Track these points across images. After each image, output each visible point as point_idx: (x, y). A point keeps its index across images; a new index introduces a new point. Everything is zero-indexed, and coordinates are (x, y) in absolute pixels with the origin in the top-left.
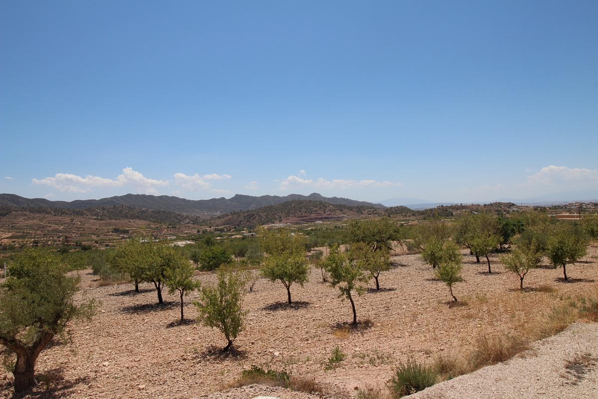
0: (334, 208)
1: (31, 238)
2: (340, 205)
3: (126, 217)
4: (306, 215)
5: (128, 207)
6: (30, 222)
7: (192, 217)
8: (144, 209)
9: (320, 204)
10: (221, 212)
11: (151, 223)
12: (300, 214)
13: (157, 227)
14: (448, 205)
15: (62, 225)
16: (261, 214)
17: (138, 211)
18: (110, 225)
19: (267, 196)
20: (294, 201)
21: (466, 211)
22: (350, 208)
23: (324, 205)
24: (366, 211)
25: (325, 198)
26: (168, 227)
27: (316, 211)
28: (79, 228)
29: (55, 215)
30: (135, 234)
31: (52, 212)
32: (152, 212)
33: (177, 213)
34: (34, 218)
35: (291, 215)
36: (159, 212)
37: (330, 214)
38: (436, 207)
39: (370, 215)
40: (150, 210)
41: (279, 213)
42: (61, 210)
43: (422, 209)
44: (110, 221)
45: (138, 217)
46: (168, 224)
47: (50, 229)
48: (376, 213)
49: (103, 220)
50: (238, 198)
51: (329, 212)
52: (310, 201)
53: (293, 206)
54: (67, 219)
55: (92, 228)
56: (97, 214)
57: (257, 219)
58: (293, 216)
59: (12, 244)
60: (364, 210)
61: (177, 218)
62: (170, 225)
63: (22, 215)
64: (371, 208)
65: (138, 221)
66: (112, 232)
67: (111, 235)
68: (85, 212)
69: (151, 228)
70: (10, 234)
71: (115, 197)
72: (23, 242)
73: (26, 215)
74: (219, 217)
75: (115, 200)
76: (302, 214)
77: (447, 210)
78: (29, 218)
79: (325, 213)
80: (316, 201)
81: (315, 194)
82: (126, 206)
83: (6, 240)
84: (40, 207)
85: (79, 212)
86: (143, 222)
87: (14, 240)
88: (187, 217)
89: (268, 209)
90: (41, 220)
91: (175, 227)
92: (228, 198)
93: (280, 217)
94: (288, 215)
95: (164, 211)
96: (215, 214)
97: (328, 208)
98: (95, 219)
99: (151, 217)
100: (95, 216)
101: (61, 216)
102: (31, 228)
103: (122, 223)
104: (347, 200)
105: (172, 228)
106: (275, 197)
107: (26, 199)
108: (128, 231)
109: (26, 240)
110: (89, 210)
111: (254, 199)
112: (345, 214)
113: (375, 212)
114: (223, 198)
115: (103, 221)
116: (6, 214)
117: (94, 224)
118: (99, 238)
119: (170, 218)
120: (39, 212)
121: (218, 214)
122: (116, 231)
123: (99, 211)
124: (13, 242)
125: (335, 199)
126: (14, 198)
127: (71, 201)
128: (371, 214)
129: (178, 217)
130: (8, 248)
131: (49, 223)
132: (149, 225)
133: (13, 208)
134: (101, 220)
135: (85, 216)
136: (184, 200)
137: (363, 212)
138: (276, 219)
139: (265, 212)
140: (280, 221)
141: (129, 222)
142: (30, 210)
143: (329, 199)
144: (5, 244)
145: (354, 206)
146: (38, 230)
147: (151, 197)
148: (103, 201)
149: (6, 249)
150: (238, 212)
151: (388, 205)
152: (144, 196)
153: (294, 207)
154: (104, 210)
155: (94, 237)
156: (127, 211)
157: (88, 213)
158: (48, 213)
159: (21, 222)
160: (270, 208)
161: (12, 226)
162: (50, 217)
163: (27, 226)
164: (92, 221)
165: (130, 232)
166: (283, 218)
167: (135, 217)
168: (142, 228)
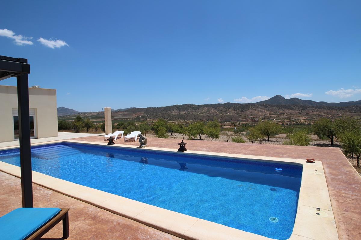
1: (313, 120)
6: (315, 113)
15: (331, 115)
28: (339, 116)
29: (328, 110)
31: (327, 108)
34: (317, 111)
42: (332, 107)
47: (324, 116)
49: (355, 113)
54: (334, 112)
56: (352, 110)
63: (312, 110)
68: (345, 108)
70: (305, 118)
72: (309, 122)
73: (313, 110)
78: (315, 111)
83: (303, 121)
84: (322, 106)
85: (341, 108)
87: (306, 121)
90: (320, 112)
98: (351, 112)
100: (351, 110)
101: (331, 110)
102: (315, 116)
107: (316, 102)
109: (311, 121)
110: (348, 107)
115: (355, 114)
116: (305, 109)
117: (349, 115)
120: (320, 108)
123: (354, 108)
126: (310, 102)
127: (339, 102)
130: (302, 124)
131: (324, 114)
133: (308, 107)
134: (354, 112)
135: (345, 110)
142: (316, 107)
146: (318, 117)
148: (359, 102)
154: (358, 107)
157: (347, 109)
158: (325, 109)
159: (311, 113)
161: (307, 115)
162: (325, 111)
163: (313, 115)
164: (349, 113)
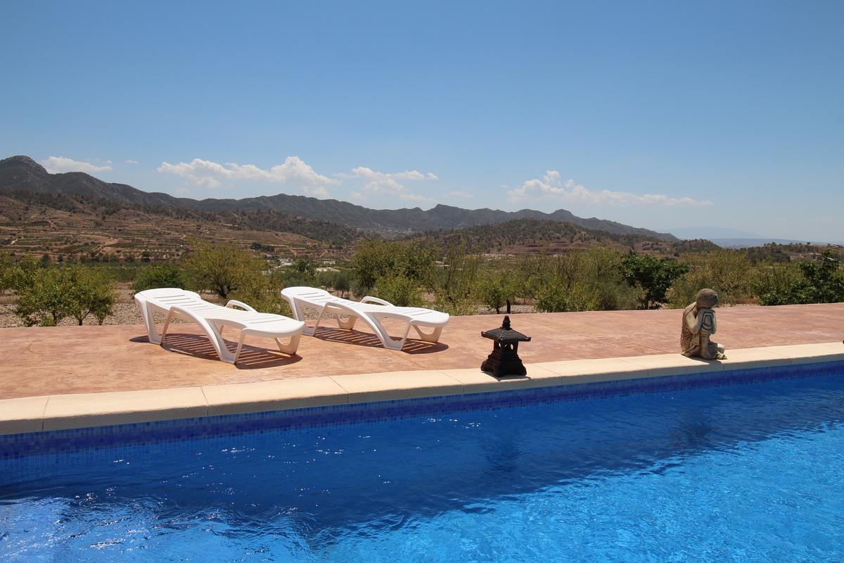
0: (587, 236)
1: (141, 248)
3: (274, 228)
4: (541, 243)
5: (277, 213)
6: (143, 226)
7: (369, 235)
8: (299, 218)
9: (566, 227)
10: (413, 229)
11: (307, 239)
12: (532, 241)
13: (315, 246)
14: (783, 244)
15: (185, 232)
16: (470, 236)
17: (291, 220)
18: (249, 237)
19: (486, 210)
20: (524, 221)
21: (814, 257)
22: (615, 238)
23: (572, 230)
24: (641, 244)
25: (578, 219)
26: (331, 247)
27: (558, 238)
28: (206, 238)
29: (178, 218)
31: (174, 214)
32: (311, 223)
33: (349, 227)
34: (149, 220)
35: (517, 243)
36: (321, 224)
37: (579, 245)
38: (761, 245)
40: (308, 220)
41: (499, 237)
42: (186, 211)
43: (738, 246)
44: (249, 232)
45: (290, 229)
46: (331, 241)
47: (168, 237)
49: (241, 229)
50: (441, 210)
51: (579, 242)
52: (551, 223)
53: (521, 228)
54: (192, 225)
55: (225, 240)
56: (233, 221)
58: (520, 244)
59: (116, 254)
60: (637, 241)
61: (346, 235)
62: (334, 244)
63: (134, 215)
65: (289, 235)
66: (252, 248)
68: (217, 216)
69: (307, 247)
70: (116, 241)
71: (262, 198)
72: (130, 253)
73: (138, 215)
74: (408, 238)
75: (261, 202)
76: (535, 242)
77: (779, 252)
78: (142, 219)
79: (572, 242)
80: (560, 223)
81: (561, 211)
82: (274, 212)
83: (109, 248)
84: (159, 205)
87: (119, 249)
88: (362, 233)
89: (484, 229)
90: (158, 224)
91: (341, 248)
92: (424, 209)
93: (500, 244)
94: (512, 242)
95: (328, 223)
96: (404, 232)
97: (578, 235)
98: (230, 228)
99: (309, 230)
100: (231, 222)
101: (185, 219)
102: (144, 233)
103: (265, 236)
104: (614, 225)
105: (336, 248)
106: (498, 212)
107: (142, 193)
108: (273, 249)
109: (135, 250)
110: (223, 214)
111: (465, 213)
113: (655, 246)
114: (417, 210)
115: (240, 232)
116: (114, 212)
117: (227, 235)
119: (336, 234)
120: (157, 212)
121: (409, 232)
122: (257, 246)
123: (236, 216)
124: (118, 252)
125: (594, 221)
126: (126, 190)
127: (202, 200)
128: (648, 249)
129: (349, 234)
130: (109, 259)
131: (168, 229)
132: (304, 242)
133: (123, 205)
134: (238, 229)
135: (217, 223)
136: (360, 208)
138: (493, 247)
139: (477, 235)
140: (499, 250)
141: (277, 235)
142: (145, 208)
143: (584, 221)
144: (107, 254)
145: (623, 233)
146: (152, 237)
147: (313, 200)
148: (246, 202)
149: (107, 261)
150: (436, 232)
151: (681, 237)
152: (302, 198)
153: (524, 230)
156: (275, 219)
157: (222, 219)
158: (168, 215)
159: (132, 224)
160: (486, 228)
161: (120, 230)
162: (170, 221)
163: (138, 231)
164: (226, 230)
165: (275, 250)
166: (504, 245)
167: (285, 228)
168: (294, 246)
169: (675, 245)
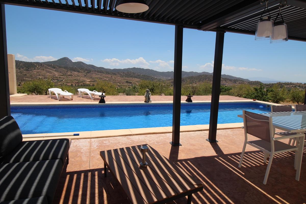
2: (226, 79)
3: (132, 77)
4: (208, 82)
5: (133, 73)
6: (97, 76)
8: (139, 74)
10: (171, 77)
12: (206, 81)
14: (283, 82)
15: (108, 78)
17: (137, 75)
18: (125, 79)
19: (192, 72)
20: (203, 75)
22: (231, 80)
28: (114, 80)
29: (106, 74)
30: (134, 84)
31: (105, 73)
33: (152, 77)
34: (99, 75)
35: (201, 81)
36: (145, 76)
38: (276, 83)
39: (240, 84)
40: (141, 75)
41: (196, 80)
42: (108, 72)
43: (268, 83)
44: (125, 78)
45: (136, 77)
47: (104, 79)
48: (243, 84)
52: (211, 76)
53: (202, 77)
54: (110, 76)
56: (121, 75)
57: (185, 82)
59: (90, 84)
61: (152, 79)
63: (94, 73)
64: (241, 81)
65: (136, 79)
66: (126, 82)
67: (125, 84)
70: (90, 80)
71: (129, 69)
72: (93, 83)
73: (96, 73)
74: (169, 80)
75: (128, 70)
83: (88, 82)
84: (101, 71)
85: (115, 73)
86: (138, 80)
87: (91, 82)
88: (156, 79)
90: (101, 76)
94: (199, 81)
95: (147, 75)
96: (168, 78)
98: (120, 77)
99: (142, 77)
101: (108, 74)
102: (97, 78)
103: (130, 79)
106: (196, 73)
107: (97, 67)
108: (131, 83)
109: (95, 83)
110: (118, 73)
112: (227, 83)
114: (172, 72)
115: (123, 78)
116: (89, 72)
117: (119, 79)
118: (120, 84)
122: (127, 82)
123: (122, 73)
124: (90, 83)
125: (224, 75)
126: (93, 66)
127: (113, 69)
129: (153, 79)
131: (104, 77)
133: (92, 70)
134: (122, 77)
135: (116, 75)
136: (156, 71)
137: (237, 82)
138: (194, 83)
139: (189, 79)
141: (133, 79)
142: (97, 71)
145: (233, 79)
146: (99, 79)
147: (143, 69)
148: (124, 70)
151: (251, 80)
152: (140, 68)
154: (124, 73)
155: (118, 84)
157: (118, 74)
158: (103, 73)
159: (94, 76)
160: (192, 77)
161: (91, 77)
162: (104, 75)
164: (119, 77)
165: (132, 83)
166: (197, 82)
167: (135, 77)
168: (137, 82)
169: (249, 82)
